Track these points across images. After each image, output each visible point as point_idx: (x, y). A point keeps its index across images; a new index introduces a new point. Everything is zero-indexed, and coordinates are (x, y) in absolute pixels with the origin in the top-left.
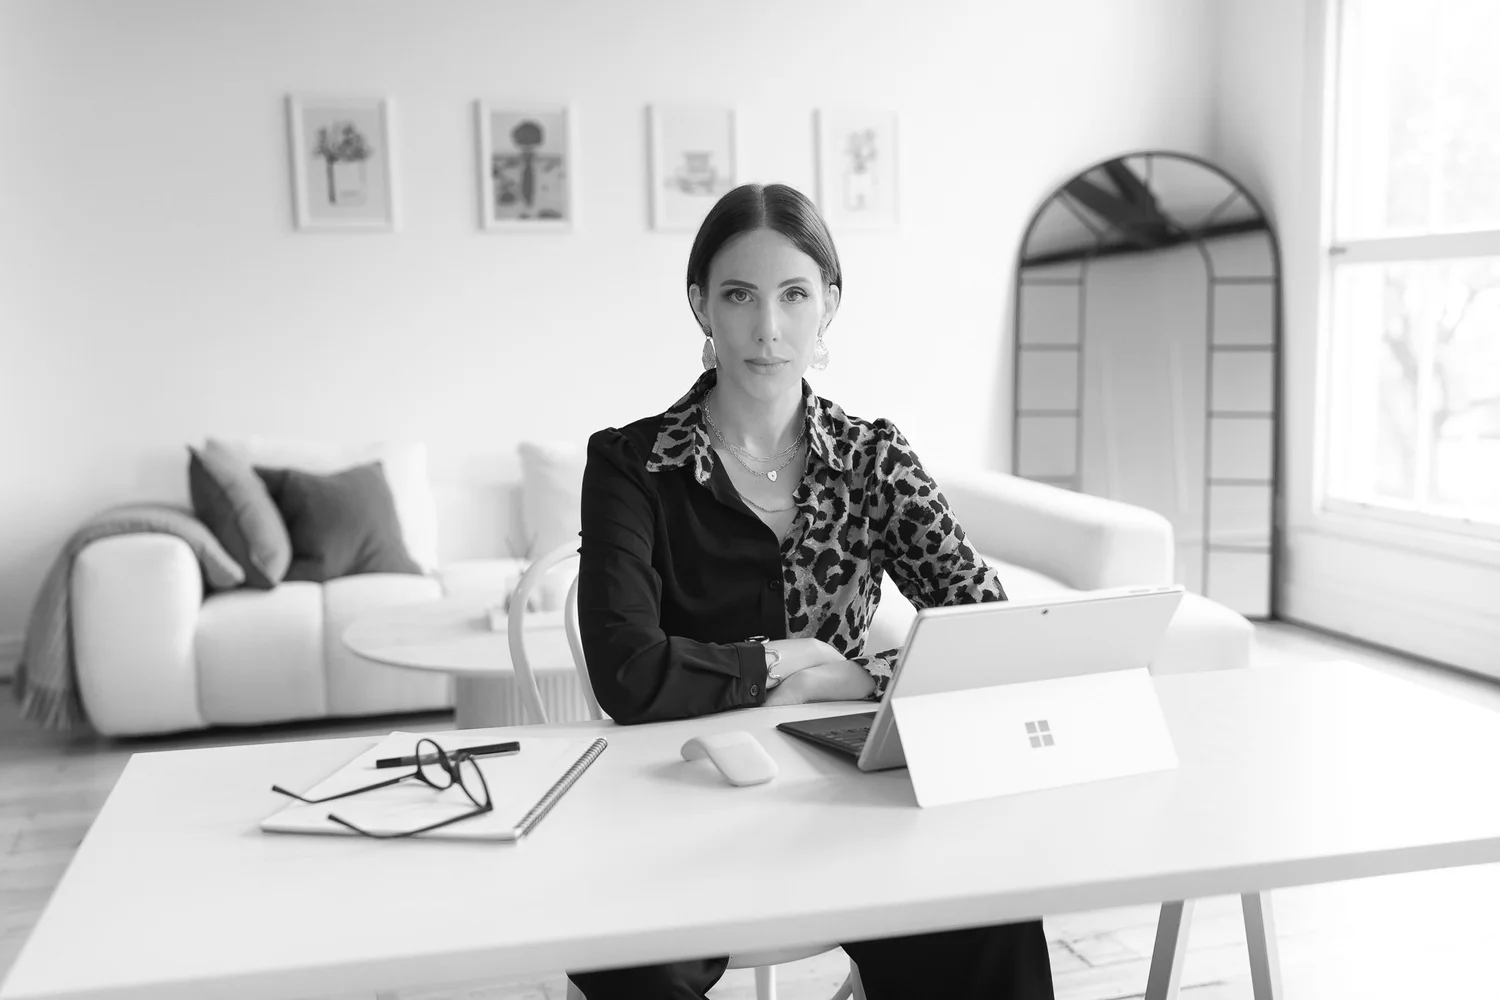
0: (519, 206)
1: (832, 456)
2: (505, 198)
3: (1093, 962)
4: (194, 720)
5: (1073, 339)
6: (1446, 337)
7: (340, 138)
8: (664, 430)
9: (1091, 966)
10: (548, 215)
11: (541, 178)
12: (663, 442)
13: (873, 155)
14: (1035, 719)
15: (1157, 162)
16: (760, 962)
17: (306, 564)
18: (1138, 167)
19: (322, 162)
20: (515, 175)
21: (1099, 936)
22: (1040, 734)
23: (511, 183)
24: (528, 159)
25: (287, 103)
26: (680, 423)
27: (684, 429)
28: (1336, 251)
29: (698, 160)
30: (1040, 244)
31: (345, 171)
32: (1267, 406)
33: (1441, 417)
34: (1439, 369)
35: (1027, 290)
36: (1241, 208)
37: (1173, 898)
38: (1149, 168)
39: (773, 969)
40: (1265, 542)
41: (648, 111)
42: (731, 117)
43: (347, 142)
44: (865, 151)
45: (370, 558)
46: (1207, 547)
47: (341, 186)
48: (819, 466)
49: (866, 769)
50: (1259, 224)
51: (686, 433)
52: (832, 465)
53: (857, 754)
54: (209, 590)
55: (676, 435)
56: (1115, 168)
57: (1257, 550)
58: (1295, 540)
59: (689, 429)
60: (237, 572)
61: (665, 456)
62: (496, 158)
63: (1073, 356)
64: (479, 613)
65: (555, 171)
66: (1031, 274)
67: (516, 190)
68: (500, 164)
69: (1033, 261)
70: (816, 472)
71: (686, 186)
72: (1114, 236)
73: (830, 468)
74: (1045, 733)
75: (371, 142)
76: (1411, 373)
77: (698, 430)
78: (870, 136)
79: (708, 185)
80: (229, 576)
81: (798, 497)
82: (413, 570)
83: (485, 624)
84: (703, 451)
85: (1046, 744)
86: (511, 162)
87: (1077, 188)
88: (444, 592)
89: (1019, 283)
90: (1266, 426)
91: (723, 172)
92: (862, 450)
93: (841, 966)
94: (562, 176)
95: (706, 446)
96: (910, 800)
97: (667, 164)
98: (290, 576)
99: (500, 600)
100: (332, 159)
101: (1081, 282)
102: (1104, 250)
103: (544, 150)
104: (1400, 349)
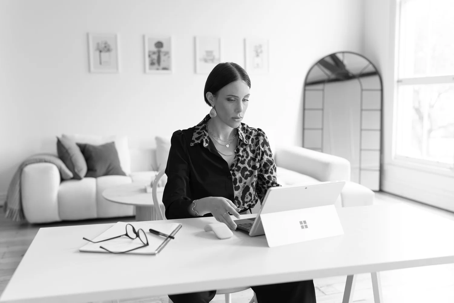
0: (156, 66)
1: (245, 140)
2: (152, 64)
3: (326, 293)
4: (57, 219)
5: (321, 107)
6: (432, 107)
7: (103, 46)
8: (195, 132)
9: (326, 295)
10: (165, 69)
11: (163, 58)
12: (195, 135)
13: (261, 52)
14: (302, 220)
15: (346, 55)
16: (227, 293)
17: (91, 172)
18: (340, 56)
19: (98, 53)
20: (155, 57)
21: (328, 286)
22: (304, 225)
23: (154, 59)
24: (159, 52)
25: (88, 35)
26: (200, 129)
27: (201, 131)
28: (399, 81)
29: (209, 53)
30: (311, 78)
31: (104, 55)
32: (378, 127)
33: (430, 131)
34: (429, 116)
35: (307, 92)
36: (371, 69)
37: (350, 274)
38: (343, 56)
39: (230, 294)
40: (378, 168)
41: (195, 39)
42: (219, 40)
43: (105, 47)
44: (259, 51)
45: (110, 171)
46: (360, 169)
47: (103, 59)
48: (242, 143)
49: (251, 236)
50: (376, 73)
51: (201, 133)
52: (245, 142)
53: (249, 231)
54: (62, 180)
55: (199, 133)
56: (333, 56)
57: (375, 170)
58: (386, 167)
59: (202, 131)
60: (71, 175)
61: (196, 140)
62: (149, 52)
63: (321, 112)
64: (143, 187)
65: (167, 56)
66: (308, 88)
67: (155, 61)
68: (151, 54)
69: (308, 84)
70: (241, 144)
71: (206, 61)
72: (333, 76)
73: (244, 143)
74: (305, 224)
75: (112, 47)
76: (421, 118)
77: (205, 131)
78: (260, 46)
79: (212, 60)
80: (68, 176)
81: (236, 152)
82: (123, 174)
83: (145, 191)
84: (206, 138)
85: (306, 228)
86: (154, 53)
87: (322, 62)
88: (133, 181)
89: (305, 90)
90: (378, 134)
91: (217, 56)
92: (254, 138)
93: (251, 294)
94: (169, 57)
95: (207, 136)
96: (266, 244)
97: (200, 54)
98: (87, 176)
99: (149, 184)
100: (101, 51)
101: (323, 90)
102: (330, 81)
103: (163, 49)
104: (418, 111)
